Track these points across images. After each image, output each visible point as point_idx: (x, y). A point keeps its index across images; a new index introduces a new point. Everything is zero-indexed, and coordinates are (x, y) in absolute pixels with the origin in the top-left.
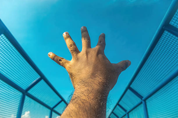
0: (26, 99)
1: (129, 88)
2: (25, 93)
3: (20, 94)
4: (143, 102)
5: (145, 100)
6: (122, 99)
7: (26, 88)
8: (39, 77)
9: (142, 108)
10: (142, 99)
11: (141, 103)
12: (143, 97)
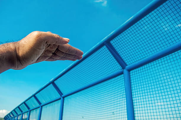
1: (53, 83)
4: (62, 98)
5: (64, 98)
10: (61, 96)
11: (60, 99)
12: (63, 94)
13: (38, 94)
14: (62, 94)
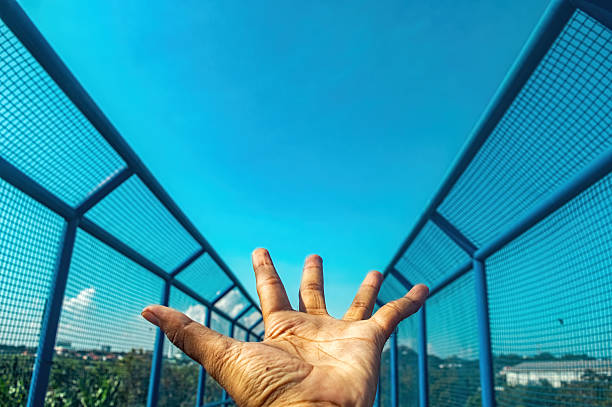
0: (77, 239)
1: (432, 215)
2: (75, 218)
3: (58, 223)
4: (476, 263)
5: (482, 260)
6: (407, 254)
7: (77, 202)
8: (122, 165)
9: (468, 286)
10: (472, 256)
11: (470, 267)
12: (478, 247)
13: (402, 261)
14: (476, 249)
